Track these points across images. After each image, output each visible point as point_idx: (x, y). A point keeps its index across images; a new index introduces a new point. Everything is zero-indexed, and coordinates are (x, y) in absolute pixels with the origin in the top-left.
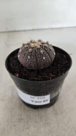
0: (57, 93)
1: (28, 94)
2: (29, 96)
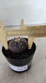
0: (30, 63)
1: (16, 66)
2: (17, 67)
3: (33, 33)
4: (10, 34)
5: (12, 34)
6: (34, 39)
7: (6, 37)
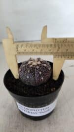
3: (63, 51)
4: (23, 51)
5: (25, 50)
6: (64, 62)
7: (16, 56)
